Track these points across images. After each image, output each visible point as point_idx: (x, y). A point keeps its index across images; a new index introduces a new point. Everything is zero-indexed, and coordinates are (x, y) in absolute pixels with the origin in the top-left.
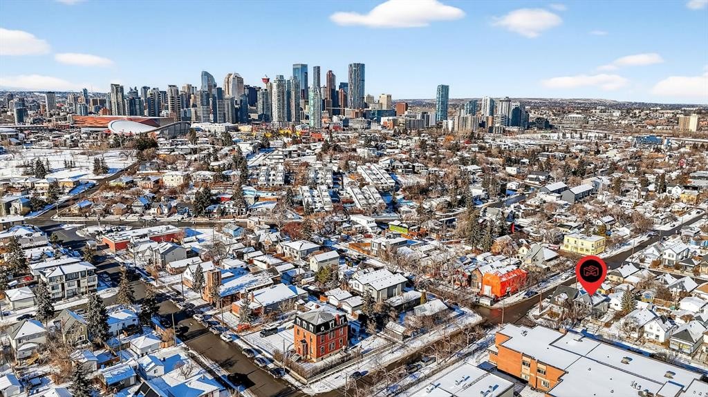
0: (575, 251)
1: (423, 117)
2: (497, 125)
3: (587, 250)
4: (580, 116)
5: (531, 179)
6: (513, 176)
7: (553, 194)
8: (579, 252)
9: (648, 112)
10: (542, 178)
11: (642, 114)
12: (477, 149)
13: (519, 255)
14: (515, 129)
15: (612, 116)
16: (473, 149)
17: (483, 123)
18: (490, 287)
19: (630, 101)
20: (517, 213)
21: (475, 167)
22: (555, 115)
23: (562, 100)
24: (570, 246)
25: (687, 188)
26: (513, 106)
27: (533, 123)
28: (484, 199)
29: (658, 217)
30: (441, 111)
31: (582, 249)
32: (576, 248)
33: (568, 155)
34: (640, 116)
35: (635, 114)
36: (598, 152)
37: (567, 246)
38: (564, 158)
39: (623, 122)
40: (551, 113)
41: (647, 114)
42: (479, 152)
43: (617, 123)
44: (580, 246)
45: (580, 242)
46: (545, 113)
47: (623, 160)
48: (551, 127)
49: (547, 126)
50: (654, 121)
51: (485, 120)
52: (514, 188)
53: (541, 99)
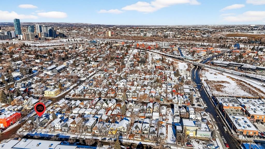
0: (48, 96)
1: (8, 33)
2: (42, 37)
3: (53, 95)
4: (76, 31)
5: (45, 64)
6: (38, 63)
7: (49, 71)
8: (50, 96)
9: (99, 29)
10: (50, 63)
11: (97, 30)
12: (24, 52)
13: (24, 103)
14: (51, 38)
15: (88, 31)
16: (23, 52)
17: (37, 36)
18: (3, 124)
19: (96, 24)
20: (32, 82)
21: (20, 62)
22: (68, 31)
23: (73, 24)
24: (47, 95)
25: (96, 62)
26: (49, 28)
27: (58, 35)
28: (21, 77)
29: (82, 76)
30: (18, 30)
31: (51, 95)
32: (49, 95)
33: (64, 51)
34: (96, 30)
35: (95, 30)
36: (76, 48)
37: (46, 95)
38: (63, 52)
39: (91, 33)
40: (67, 30)
41: (99, 30)
42: (25, 53)
43: (89, 34)
44: (50, 94)
45: (50, 92)
46: (65, 30)
47: (84, 51)
48: (65, 36)
49: (63, 36)
50: (100, 33)
51: (37, 35)
52: (37, 69)
53: (65, 23)
